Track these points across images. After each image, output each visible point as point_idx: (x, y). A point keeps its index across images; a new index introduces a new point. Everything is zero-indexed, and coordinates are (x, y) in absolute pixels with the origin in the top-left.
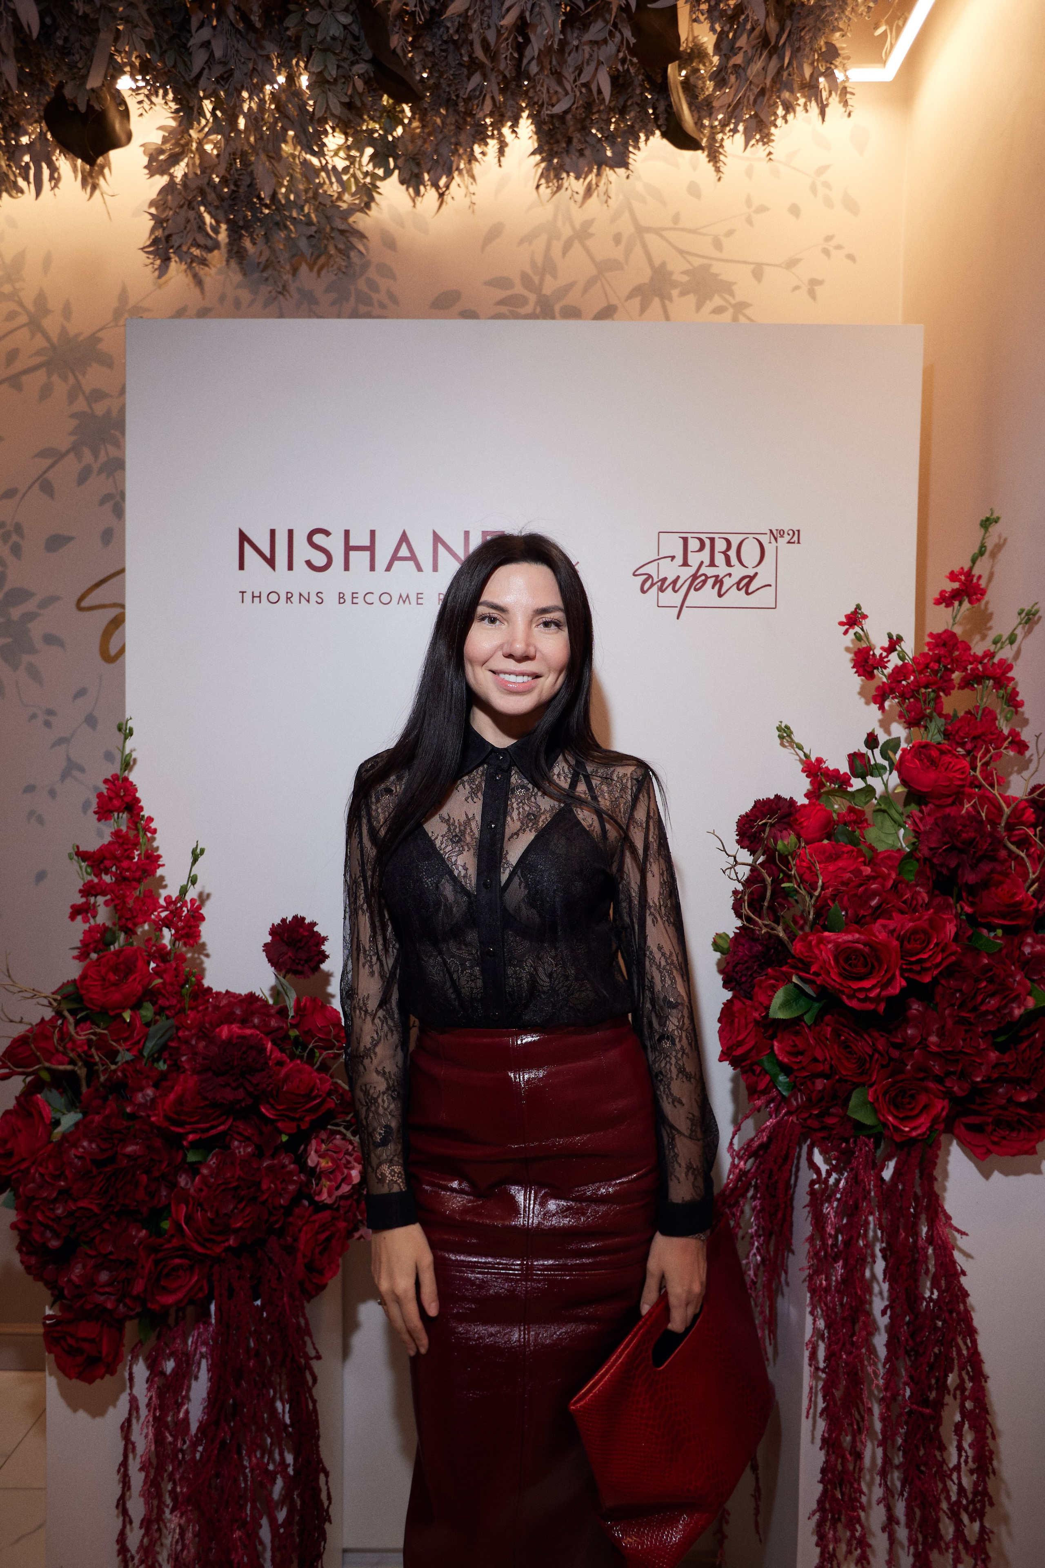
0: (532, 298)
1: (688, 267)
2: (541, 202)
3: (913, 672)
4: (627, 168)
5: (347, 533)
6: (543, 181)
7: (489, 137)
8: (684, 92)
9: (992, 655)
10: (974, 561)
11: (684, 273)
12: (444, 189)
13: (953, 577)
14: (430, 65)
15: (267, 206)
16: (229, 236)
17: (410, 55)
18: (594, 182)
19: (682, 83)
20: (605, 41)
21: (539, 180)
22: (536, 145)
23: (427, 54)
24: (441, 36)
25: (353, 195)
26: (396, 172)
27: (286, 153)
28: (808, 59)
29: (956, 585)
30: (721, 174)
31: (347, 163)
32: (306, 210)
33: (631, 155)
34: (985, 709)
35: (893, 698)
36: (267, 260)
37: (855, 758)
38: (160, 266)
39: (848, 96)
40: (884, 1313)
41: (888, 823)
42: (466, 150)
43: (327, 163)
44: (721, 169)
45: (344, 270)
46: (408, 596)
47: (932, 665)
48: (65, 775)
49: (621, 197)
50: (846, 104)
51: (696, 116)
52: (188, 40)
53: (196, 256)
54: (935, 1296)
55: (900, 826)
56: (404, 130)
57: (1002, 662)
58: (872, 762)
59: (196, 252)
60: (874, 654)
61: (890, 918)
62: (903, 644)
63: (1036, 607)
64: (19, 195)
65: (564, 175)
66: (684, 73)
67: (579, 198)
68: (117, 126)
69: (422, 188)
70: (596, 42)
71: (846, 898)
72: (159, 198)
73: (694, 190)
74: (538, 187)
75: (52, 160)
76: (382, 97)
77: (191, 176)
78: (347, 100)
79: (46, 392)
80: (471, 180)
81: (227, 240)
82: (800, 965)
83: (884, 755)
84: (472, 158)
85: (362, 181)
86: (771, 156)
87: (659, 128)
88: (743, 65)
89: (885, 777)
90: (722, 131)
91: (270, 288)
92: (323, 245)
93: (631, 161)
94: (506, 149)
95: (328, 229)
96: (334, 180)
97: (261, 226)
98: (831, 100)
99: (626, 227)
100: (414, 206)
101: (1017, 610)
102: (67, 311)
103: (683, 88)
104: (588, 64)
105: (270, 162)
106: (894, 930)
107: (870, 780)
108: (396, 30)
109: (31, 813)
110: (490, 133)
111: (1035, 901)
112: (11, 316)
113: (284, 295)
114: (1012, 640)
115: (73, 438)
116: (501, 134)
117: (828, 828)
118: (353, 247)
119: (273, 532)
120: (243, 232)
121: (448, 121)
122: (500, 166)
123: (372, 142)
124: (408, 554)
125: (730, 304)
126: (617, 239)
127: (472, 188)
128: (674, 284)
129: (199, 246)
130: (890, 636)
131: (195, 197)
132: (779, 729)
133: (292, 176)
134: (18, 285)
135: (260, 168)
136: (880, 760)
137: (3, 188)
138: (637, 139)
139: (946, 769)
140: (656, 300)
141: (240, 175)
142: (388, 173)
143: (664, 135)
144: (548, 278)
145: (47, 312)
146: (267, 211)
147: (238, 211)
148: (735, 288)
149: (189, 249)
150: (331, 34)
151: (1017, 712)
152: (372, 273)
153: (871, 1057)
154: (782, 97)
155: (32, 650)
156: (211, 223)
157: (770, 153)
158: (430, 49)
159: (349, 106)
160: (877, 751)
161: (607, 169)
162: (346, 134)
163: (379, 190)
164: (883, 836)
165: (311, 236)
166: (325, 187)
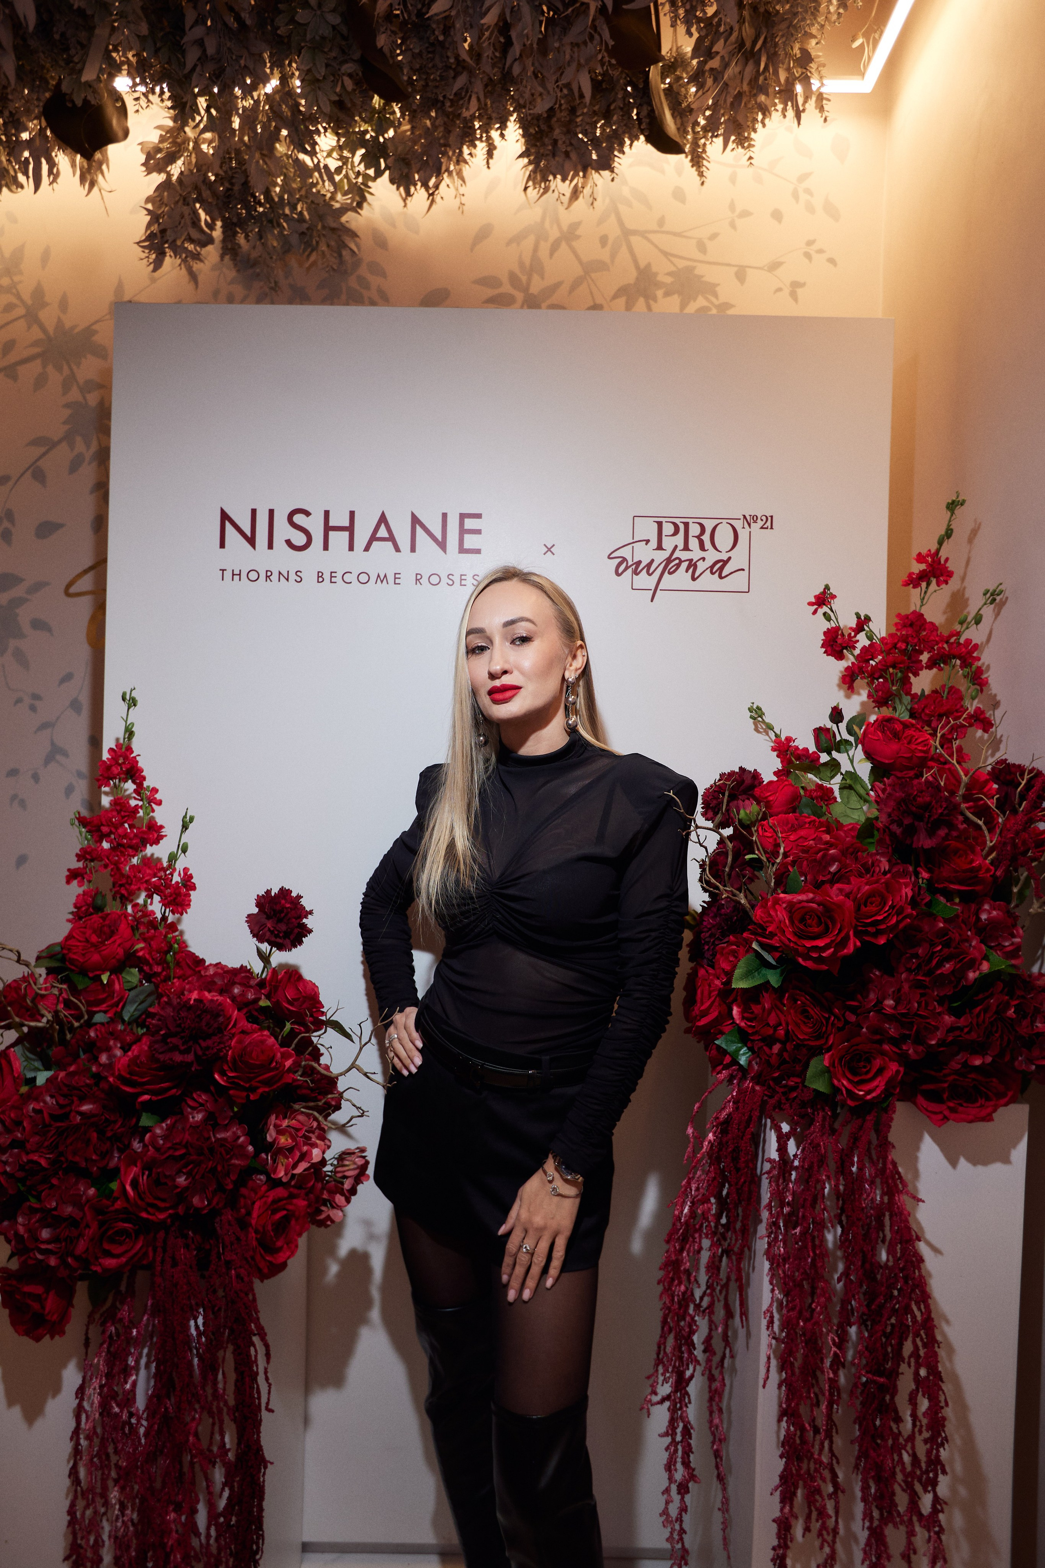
0: (519, 296)
1: (673, 269)
2: (529, 204)
3: (881, 653)
4: (612, 171)
5: (327, 514)
6: (530, 183)
7: (477, 139)
8: (667, 99)
9: (958, 634)
10: (940, 543)
11: (669, 274)
12: (433, 190)
13: (920, 558)
14: (418, 66)
15: (261, 205)
16: (224, 232)
17: (400, 58)
18: (580, 185)
19: (665, 90)
20: (585, 43)
21: (527, 182)
22: (524, 148)
23: (414, 56)
24: (428, 38)
25: (345, 194)
26: (387, 172)
27: (281, 153)
28: (783, 64)
29: (923, 566)
30: (704, 179)
31: (340, 163)
32: (299, 209)
33: (616, 159)
34: (951, 688)
35: (862, 678)
36: (260, 257)
37: (820, 733)
38: (155, 261)
39: (824, 102)
40: (839, 1280)
41: (854, 798)
42: (454, 152)
43: (319, 161)
44: (705, 174)
45: (335, 267)
46: (385, 576)
47: (899, 645)
48: (49, 759)
49: (607, 201)
50: (821, 109)
51: (679, 121)
52: (182, 38)
53: (191, 252)
54: (890, 1264)
55: (866, 801)
56: (395, 132)
57: (968, 641)
58: (838, 738)
59: (191, 247)
60: (843, 635)
61: (849, 883)
62: (870, 623)
63: (1000, 587)
64: (19, 190)
65: (551, 178)
66: (668, 81)
67: (565, 200)
68: (114, 122)
69: (412, 189)
70: (578, 45)
71: (805, 863)
72: (156, 194)
73: (679, 195)
74: (526, 189)
75: (51, 155)
76: (373, 97)
77: (185, 173)
78: (337, 98)
79: (40, 381)
80: (461, 182)
81: (221, 238)
82: (760, 931)
83: (850, 731)
84: (460, 160)
85: (354, 181)
86: (752, 161)
87: (642, 133)
88: (719, 69)
89: (851, 753)
90: (705, 137)
91: (262, 283)
92: (314, 242)
93: (616, 164)
94: (495, 152)
95: (319, 227)
96: (325, 178)
97: (255, 223)
98: (807, 105)
99: (612, 229)
100: (405, 206)
101: (983, 591)
102: (64, 305)
103: (666, 95)
104: (569, 65)
105: (264, 161)
106: (851, 893)
107: (835, 754)
108: (382, 29)
109: (14, 797)
110: (478, 136)
111: (991, 867)
112: (9, 308)
113: (276, 291)
114: (978, 620)
115: (67, 427)
116: (489, 138)
117: (793, 803)
118: (346, 246)
119: (254, 512)
120: (238, 230)
121: (437, 123)
122: (488, 167)
123: (363, 143)
124: (386, 535)
125: (712, 303)
126: (604, 240)
127: (462, 190)
128: (658, 285)
129: (191, 240)
130: (858, 615)
131: (189, 193)
132: (751, 710)
133: (285, 176)
134: (16, 279)
135: (253, 166)
136: (846, 736)
137: (3, 182)
138: (622, 144)
139: (909, 743)
140: (641, 301)
141: (235, 173)
142: (379, 173)
143: (648, 140)
144: (536, 278)
145: (44, 305)
146: (261, 209)
147: (232, 208)
148: (718, 289)
149: (183, 243)
150: (320, 32)
151: (982, 691)
152: (363, 271)
153: (828, 1019)
154: (759, 100)
155: (21, 635)
156: (206, 220)
157: (750, 158)
158: (417, 51)
159: (340, 104)
160: (843, 726)
161: (593, 172)
162: (337, 134)
163: (370, 190)
164: (849, 812)
165: (303, 233)
166: (319, 187)
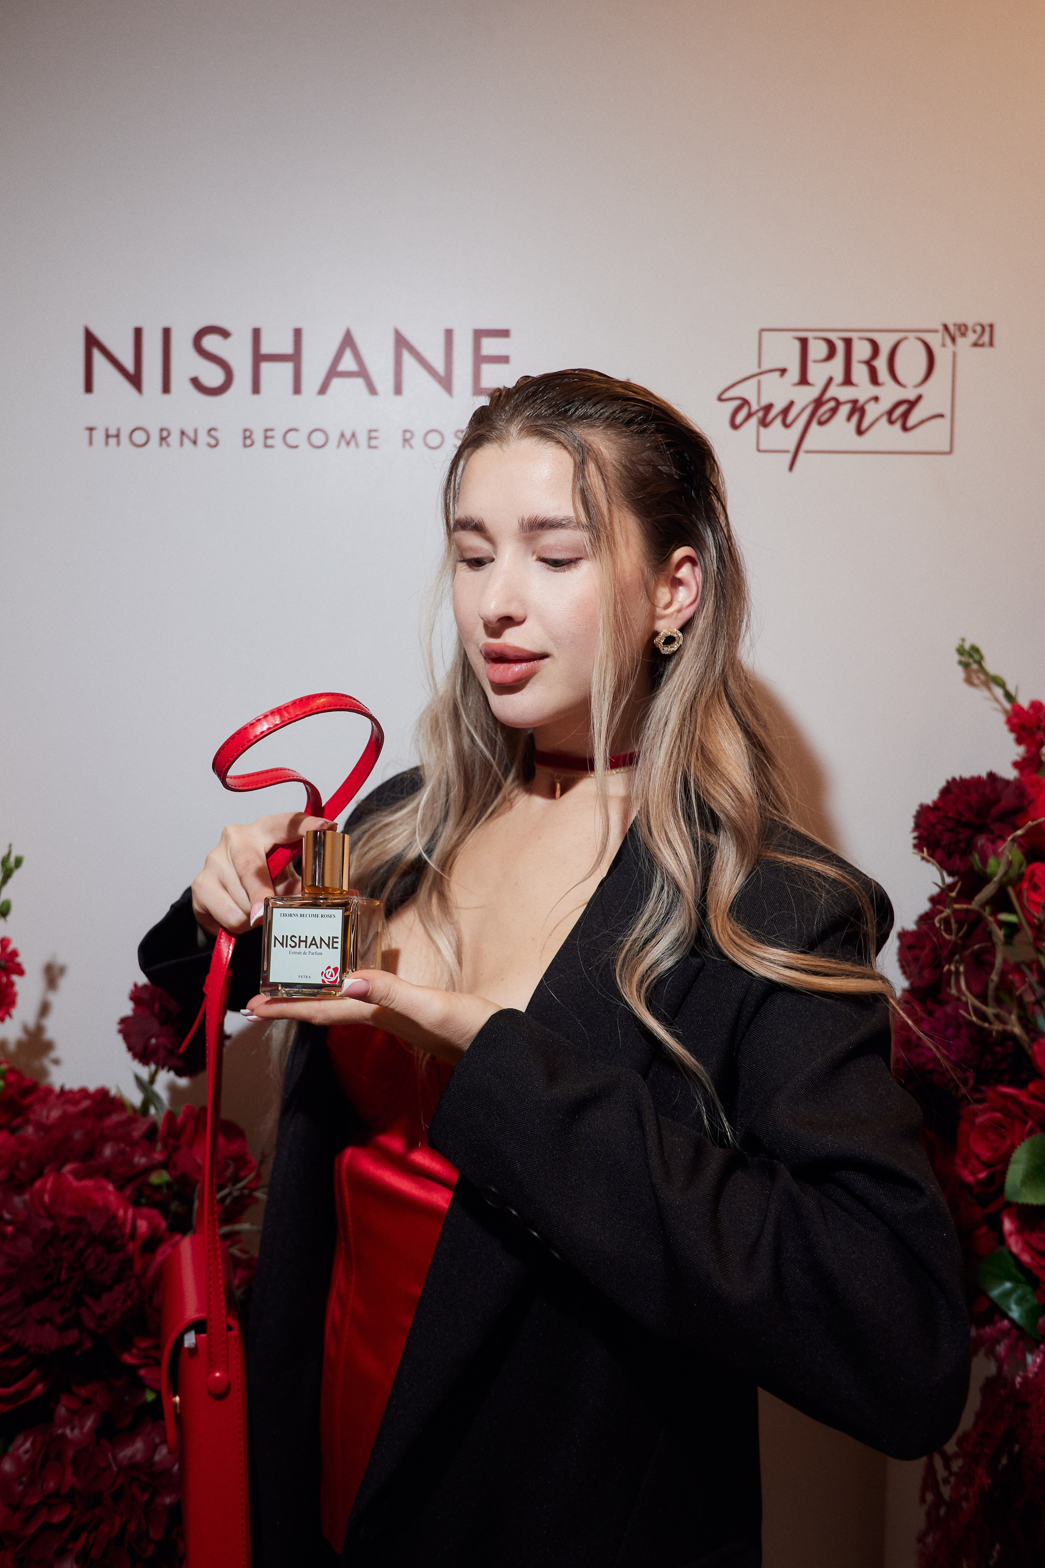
132: (961, 651)
